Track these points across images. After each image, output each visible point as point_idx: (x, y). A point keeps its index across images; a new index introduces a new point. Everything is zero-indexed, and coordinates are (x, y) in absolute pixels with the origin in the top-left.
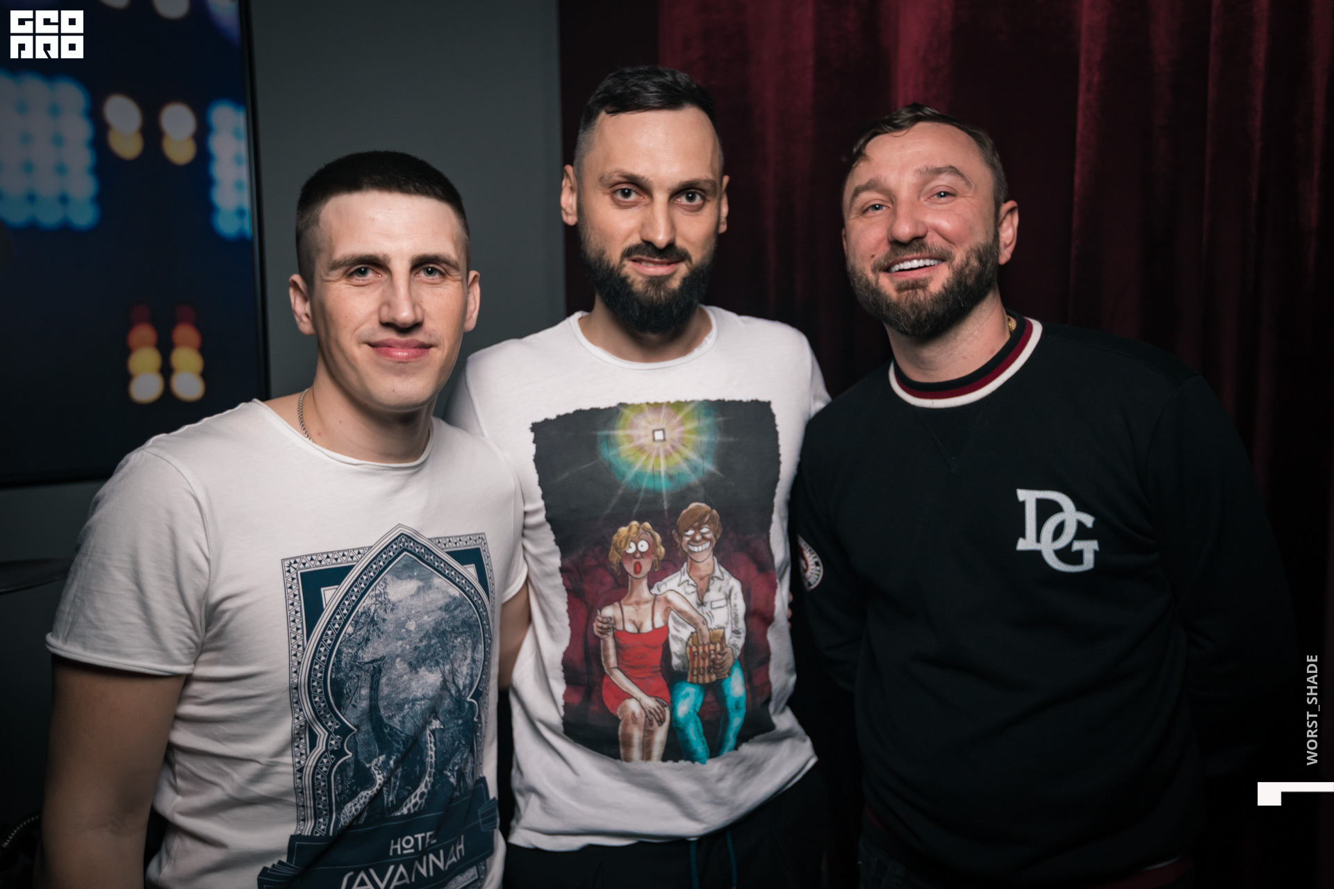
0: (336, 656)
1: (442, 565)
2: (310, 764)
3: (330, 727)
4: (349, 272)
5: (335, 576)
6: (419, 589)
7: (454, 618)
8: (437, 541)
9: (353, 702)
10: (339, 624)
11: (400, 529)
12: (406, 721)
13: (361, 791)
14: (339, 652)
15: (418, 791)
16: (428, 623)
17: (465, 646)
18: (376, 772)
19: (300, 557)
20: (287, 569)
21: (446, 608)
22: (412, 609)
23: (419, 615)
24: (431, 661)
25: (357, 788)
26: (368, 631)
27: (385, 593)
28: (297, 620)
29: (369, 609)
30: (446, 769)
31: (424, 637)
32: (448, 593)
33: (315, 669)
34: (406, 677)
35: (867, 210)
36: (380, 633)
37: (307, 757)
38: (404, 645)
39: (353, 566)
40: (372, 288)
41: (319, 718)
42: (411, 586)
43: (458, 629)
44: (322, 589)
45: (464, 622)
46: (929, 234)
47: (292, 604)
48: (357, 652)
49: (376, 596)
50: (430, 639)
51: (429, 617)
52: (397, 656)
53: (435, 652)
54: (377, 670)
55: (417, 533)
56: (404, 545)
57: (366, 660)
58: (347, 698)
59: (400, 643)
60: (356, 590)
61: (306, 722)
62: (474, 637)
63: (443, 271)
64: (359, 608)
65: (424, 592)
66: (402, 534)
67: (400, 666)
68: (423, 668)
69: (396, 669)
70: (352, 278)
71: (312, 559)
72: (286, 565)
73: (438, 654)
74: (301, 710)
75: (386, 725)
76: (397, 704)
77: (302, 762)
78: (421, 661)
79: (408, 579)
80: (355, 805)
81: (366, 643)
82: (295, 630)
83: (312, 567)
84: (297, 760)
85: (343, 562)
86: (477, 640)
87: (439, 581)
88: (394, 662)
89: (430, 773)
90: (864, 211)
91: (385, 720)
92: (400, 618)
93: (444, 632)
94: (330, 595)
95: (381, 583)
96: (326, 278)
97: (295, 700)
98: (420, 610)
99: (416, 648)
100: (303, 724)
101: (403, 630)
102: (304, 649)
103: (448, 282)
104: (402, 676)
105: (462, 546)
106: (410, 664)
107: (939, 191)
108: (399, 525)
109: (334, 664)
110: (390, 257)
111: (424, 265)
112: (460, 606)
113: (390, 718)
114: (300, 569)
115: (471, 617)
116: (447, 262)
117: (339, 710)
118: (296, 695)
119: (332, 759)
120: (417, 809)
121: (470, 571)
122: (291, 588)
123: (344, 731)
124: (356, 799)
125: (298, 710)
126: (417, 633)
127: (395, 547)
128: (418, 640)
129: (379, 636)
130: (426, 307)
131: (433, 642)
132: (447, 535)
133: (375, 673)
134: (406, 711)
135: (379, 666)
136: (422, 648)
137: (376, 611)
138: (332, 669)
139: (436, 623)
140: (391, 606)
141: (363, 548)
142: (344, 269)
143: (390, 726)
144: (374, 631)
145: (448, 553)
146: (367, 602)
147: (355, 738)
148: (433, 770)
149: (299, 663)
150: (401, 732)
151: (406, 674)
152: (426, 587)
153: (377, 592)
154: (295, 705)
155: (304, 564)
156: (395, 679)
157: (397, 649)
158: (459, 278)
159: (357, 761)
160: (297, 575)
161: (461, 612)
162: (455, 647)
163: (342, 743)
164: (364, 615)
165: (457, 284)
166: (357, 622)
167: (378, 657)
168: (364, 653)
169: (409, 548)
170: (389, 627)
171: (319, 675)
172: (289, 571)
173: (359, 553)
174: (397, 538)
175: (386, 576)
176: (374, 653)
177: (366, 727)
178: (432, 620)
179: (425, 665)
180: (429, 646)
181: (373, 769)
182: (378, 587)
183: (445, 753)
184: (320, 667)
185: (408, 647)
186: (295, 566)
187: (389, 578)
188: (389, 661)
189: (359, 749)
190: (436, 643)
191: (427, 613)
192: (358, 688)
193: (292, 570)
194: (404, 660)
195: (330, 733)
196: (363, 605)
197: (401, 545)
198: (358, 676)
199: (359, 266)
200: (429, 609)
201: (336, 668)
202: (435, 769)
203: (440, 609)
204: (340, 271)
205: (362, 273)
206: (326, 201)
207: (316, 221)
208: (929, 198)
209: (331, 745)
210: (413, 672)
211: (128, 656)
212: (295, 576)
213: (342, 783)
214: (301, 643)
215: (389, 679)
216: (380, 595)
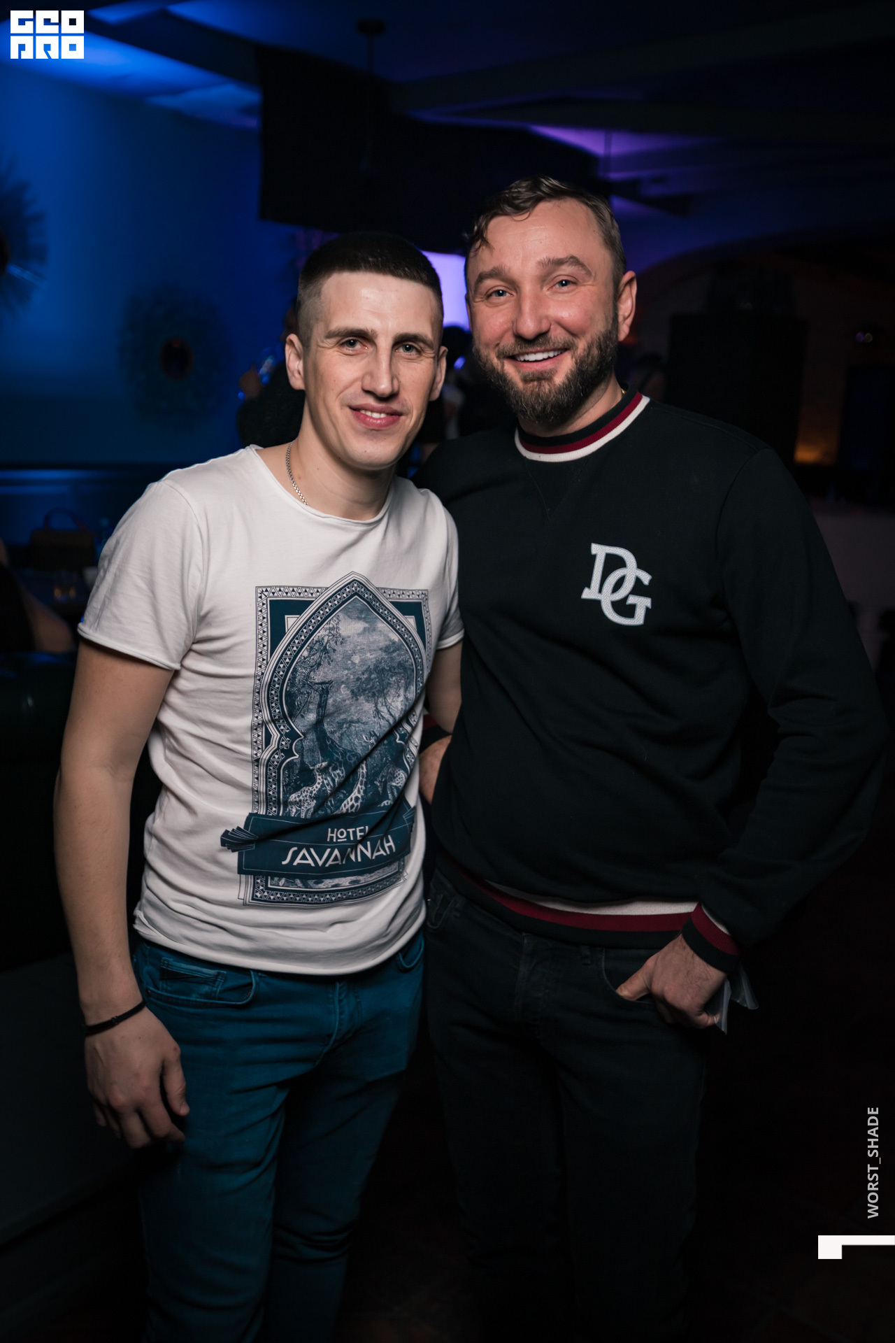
0: (292, 673)
1: (386, 612)
2: (264, 757)
3: (282, 730)
4: (341, 342)
5: (298, 607)
6: (365, 629)
7: (392, 659)
8: (383, 590)
9: (302, 713)
10: (297, 647)
11: (353, 575)
12: (343, 738)
13: (304, 786)
14: (295, 670)
15: (353, 796)
16: (370, 659)
17: (398, 685)
18: (317, 773)
19: (270, 587)
20: (259, 595)
21: (386, 650)
22: (358, 645)
23: (362, 651)
24: (369, 692)
25: (301, 783)
26: (321, 657)
27: (337, 628)
28: (264, 639)
29: (323, 639)
30: (376, 780)
31: (366, 670)
32: (388, 637)
33: (274, 681)
34: (347, 702)
35: (490, 295)
36: (330, 661)
37: (263, 751)
38: (349, 675)
39: (313, 601)
40: (359, 358)
41: (273, 721)
42: (360, 626)
43: (394, 670)
44: (286, 616)
45: (400, 665)
46: (552, 327)
47: (261, 625)
48: (309, 673)
49: (330, 629)
50: (371, 673)
51: (371, 655)
52: (343, 683)
53: (373, 686)
54: (325, 689)
55: (368, 581)
56: (356, 590)
57: (317, 681)
58: (298, 710)
59: (346, 672)
60: (313, 621)
61: (263, 721)
62: (408, 678)
63: (419, 348)
64: (315, 637)
65: (369, 632)
66: (354, 580)
67: (344, 692)
68: (362, 697)
69: (341, 694)
70: (344, 347)
71: (280, 590)
72: (259, 592)
73: (376, 688)
74: (260, 711)
75: (329, 738)
76: (338, 723)
77: (259, 755)
78: (361, 690)
79: (357, 620)
80: (299, 796)
81: (318, 667)
82: (261, 646)
83: (280, 596)
84: (255, 752)
85: (305, 597)
86: (409, 682)
87: (382, 625)
88: (340, 687)
89: (362, 782)
90: (488, 296)
91: (328, 734)
92: (347, 651)
93: (383, 670)
94: (292, 622)
95: (335, 618)
96: (321, 344)
97: (256, 703)
98: (365, 647)
99: (358, 679)
100: (260, 722)
101: (349, 662)
102: (267, 663)
103: (423, 358)
104: (345, 701)
105: (404, 599)
106: (352, 692)
107: (560, 280)
108: (353, 573)
109: (289, 680)
110: (377, 333)
111: (404, 342)
112: (398, 650)
113: (332, 733)
114: (270, 597)
115: (407, 661)
116: (424, 342)
117: (291, 718)
118: (258, 699)
119: (283, 756)
120: (353, 810)
121: (410, 622)
122: (261, 611)
123: (293, 735)
124: (300, 792)
125: (258, 711)
126: (360, 666)
127: (348, 590)
128: (360, 673)
129: (329, 664)
130: (402, 379)
131: (373, 676)
132: (392, 587)
133: (324, 693)
134: (344, 730)
135: (327, 688)
136: (363, 680)
137: (328, 641)
138: (288, 683)
139: (377, 661)
140: (341, 639)
141: (321, 588)
142: (338, 338)
143: (332, 739)
144: (325, 658)
145: (392, 602)
146: (321, 633)
147: (302, 743)
148: (365, 780)
149: (263, 674)
150: (340, 746)
151: (348, 699)
152: (371, 630)
153: (331, 626)
154: (256, 707)
155: (273, 593)
156: (339, 702)
157: (343, 676)
158: (433, 355)
159: (302, 763)
160: (267, 602)
161: (398, 655)
162: (390, 684)
163: (291, 745)
164: (318, 644)
165: (430, 361)
166: (312, 648)
167: (327, 681)
168: (316, 675)
169: (360, 593)
170: (338, 657)
171: (277, 686)
172: (261, 597)
173: (318, 591)
174: (349, 583)
175: (339, 614)
176: (324, 677)
177: (312, 736)
178: (374, 658)
179: (364, 694)
180: (369, 679)
181: (315, 771)
182: (331, 622)
183: (376, 767)
184: (279, 680)
185: (352, 677)
186: (266, 593)
187: (341, 616)
188: (335, 685)
189: (304, 753)
190: (375, 678)
191: (370, 651)
192: (307, 703)
193: (263, 596)
194: (347, 687)
195: (282, 735)
196: (319, 634)
197: (354, 589)
198: (308, 693)
199: (350, 338)
200: (372, 648)
201: (291, 683)
202: (366, 778)
203: (381, 649)
204: (333, 341)
205: (352, 344)
206: (329, 276)
207: (319, 293)
208: (552, 287)
209: (282, 745)
210: (354, 698)
211: (142, 648)
212: (265, 602)
213: (289, 777)
214: (265, 658)
215: (335, 701)
216: (333, 629)
